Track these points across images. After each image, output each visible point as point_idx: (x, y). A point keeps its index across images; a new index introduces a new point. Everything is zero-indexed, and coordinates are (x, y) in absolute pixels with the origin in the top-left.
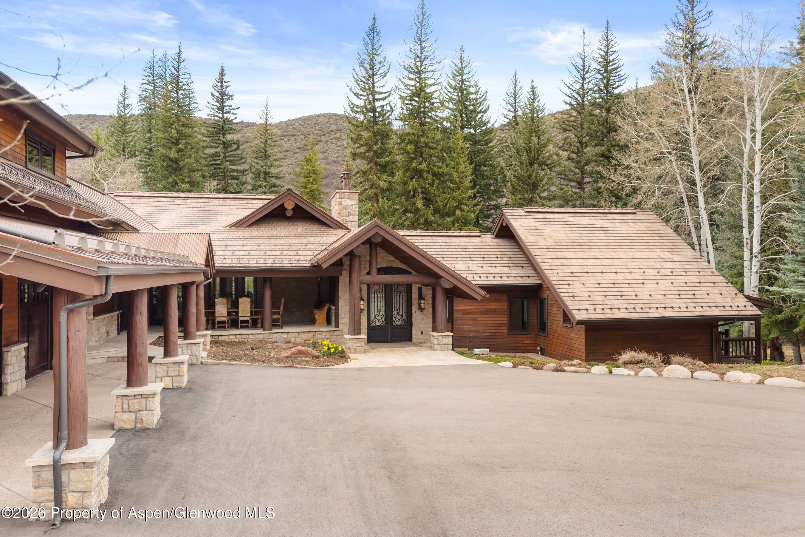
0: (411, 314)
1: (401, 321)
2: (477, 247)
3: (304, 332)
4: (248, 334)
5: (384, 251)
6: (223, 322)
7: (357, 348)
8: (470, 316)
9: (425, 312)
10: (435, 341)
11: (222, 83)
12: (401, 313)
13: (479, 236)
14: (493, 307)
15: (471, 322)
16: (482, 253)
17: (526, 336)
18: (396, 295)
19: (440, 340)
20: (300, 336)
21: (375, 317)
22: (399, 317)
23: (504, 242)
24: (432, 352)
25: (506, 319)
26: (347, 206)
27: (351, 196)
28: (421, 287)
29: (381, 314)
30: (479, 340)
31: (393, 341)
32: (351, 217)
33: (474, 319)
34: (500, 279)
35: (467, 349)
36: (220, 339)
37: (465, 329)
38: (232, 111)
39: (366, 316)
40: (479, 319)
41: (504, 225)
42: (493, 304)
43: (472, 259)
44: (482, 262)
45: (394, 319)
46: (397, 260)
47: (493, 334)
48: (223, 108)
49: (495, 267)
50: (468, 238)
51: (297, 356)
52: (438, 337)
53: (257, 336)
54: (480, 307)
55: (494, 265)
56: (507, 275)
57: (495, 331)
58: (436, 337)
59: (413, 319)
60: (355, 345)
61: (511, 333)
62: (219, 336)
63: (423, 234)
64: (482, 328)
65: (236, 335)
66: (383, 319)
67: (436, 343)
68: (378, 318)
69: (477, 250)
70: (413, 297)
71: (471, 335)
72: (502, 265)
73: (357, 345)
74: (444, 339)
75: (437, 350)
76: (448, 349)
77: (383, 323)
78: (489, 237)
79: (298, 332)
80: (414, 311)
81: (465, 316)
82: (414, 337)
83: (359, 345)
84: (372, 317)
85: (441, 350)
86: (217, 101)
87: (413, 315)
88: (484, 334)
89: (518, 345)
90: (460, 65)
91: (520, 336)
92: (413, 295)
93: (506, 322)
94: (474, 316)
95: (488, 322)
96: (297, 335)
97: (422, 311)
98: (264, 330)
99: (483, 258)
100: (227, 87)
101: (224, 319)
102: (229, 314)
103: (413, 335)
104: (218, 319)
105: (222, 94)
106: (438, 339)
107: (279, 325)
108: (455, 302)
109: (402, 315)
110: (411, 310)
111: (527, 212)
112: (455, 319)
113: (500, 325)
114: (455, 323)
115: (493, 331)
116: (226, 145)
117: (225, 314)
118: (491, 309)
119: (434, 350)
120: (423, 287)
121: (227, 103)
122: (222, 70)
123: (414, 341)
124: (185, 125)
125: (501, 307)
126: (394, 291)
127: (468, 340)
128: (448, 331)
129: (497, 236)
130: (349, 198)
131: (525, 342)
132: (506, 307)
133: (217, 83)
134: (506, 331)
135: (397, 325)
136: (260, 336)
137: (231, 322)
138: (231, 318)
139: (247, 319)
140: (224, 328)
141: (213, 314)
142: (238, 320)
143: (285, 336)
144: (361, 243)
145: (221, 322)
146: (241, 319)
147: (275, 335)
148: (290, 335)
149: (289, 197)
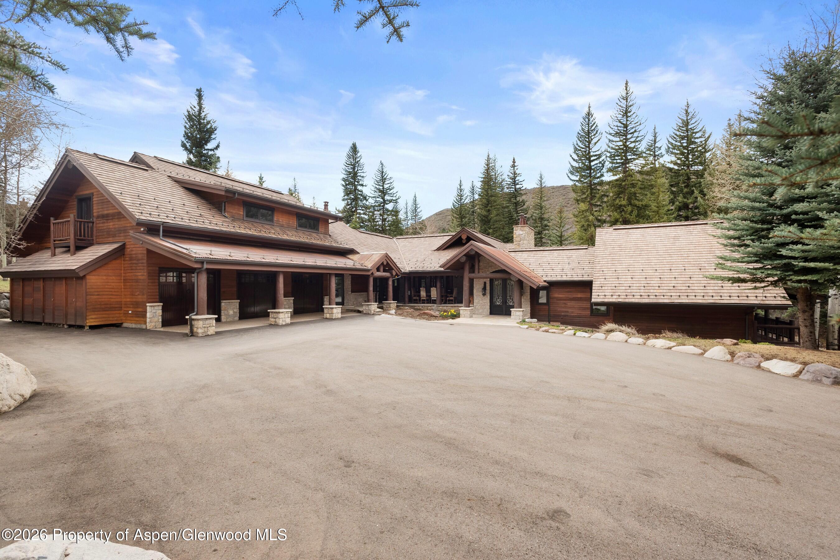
2: (579, 256)
4: (428, 306)
6: (424, 300)
8: (562, 302)
9: (525, 297)
11: (514, 168)
13: (587, 249)
14: (579, 296)
15: (563, 306)
16: (581, 260)
17: (606, 317)
18: (509, 287)
19: (515, 313)
21: (496, 300)
22: (511, 300)
25: (589, 304)
26: (519, 235)
27: (522, 228)
29: (500, 298)
30: (569, 318)
32: (522, 241)
33: (565, 303)
34: (582, 276)
37: (558, 310)
38: (519, 183)
39: (489, 298)
40: (568, 304)
42: (579, 294)
43: (570, 264)
44: (576, 266)
45: (508, 301)
47: (579, 315)
48: (515, 182)
49: (584, 269)
50: (577, 250)
54: (569, 296)
55: (582, 268)
56: (588, 274)
57: (581, 312)
60: (464, 313)
61: (593, 314)
63: (545, 249)
64: (571, 310)
66: (501, 301)
68: (498, 300)
69: (578, 258)
71: (563, 314)
72: (590, 268)
77: (501, 303)
81: (558, 302)
86: (511, 178)
88: (573, 314)
90: (685, 119)
91: (601, 317)
93: (589, 307)
94: (565, 302)
95: (576, 306)
99: (579, 263)
100: (517, 169)
101: (425, 298)
102: (427, 296)
104: (422, 298)
105: (515, 173)
108: (551, 292)
111: (614, 229)
112: (551, 303)
113: (585, 309)
114: (551, 305)
115: (579, 312)
116: (517, 204)
117: (425, 296)
118: (578, 298)
121: (517, 179)
122: (514, 160)
124: (492, 196)
125: (585, 296)
126: (508, 284)
130: (521, 230)
132: (589, 296)
133: (511, 168)
134: (589, 313)
135: (509, 305)
136: (433, 307)
137: (427, 300)
138: (428, 298)
139: (435, 299)
140: (424, 303)
141: (419, 296)
142: (431, 299)
143: (445, 308)
144: (464, 255)
145: (423, 300)
146: (432, 299)
147: (440, 307)
148: (448, 308)
149: (463, 232)
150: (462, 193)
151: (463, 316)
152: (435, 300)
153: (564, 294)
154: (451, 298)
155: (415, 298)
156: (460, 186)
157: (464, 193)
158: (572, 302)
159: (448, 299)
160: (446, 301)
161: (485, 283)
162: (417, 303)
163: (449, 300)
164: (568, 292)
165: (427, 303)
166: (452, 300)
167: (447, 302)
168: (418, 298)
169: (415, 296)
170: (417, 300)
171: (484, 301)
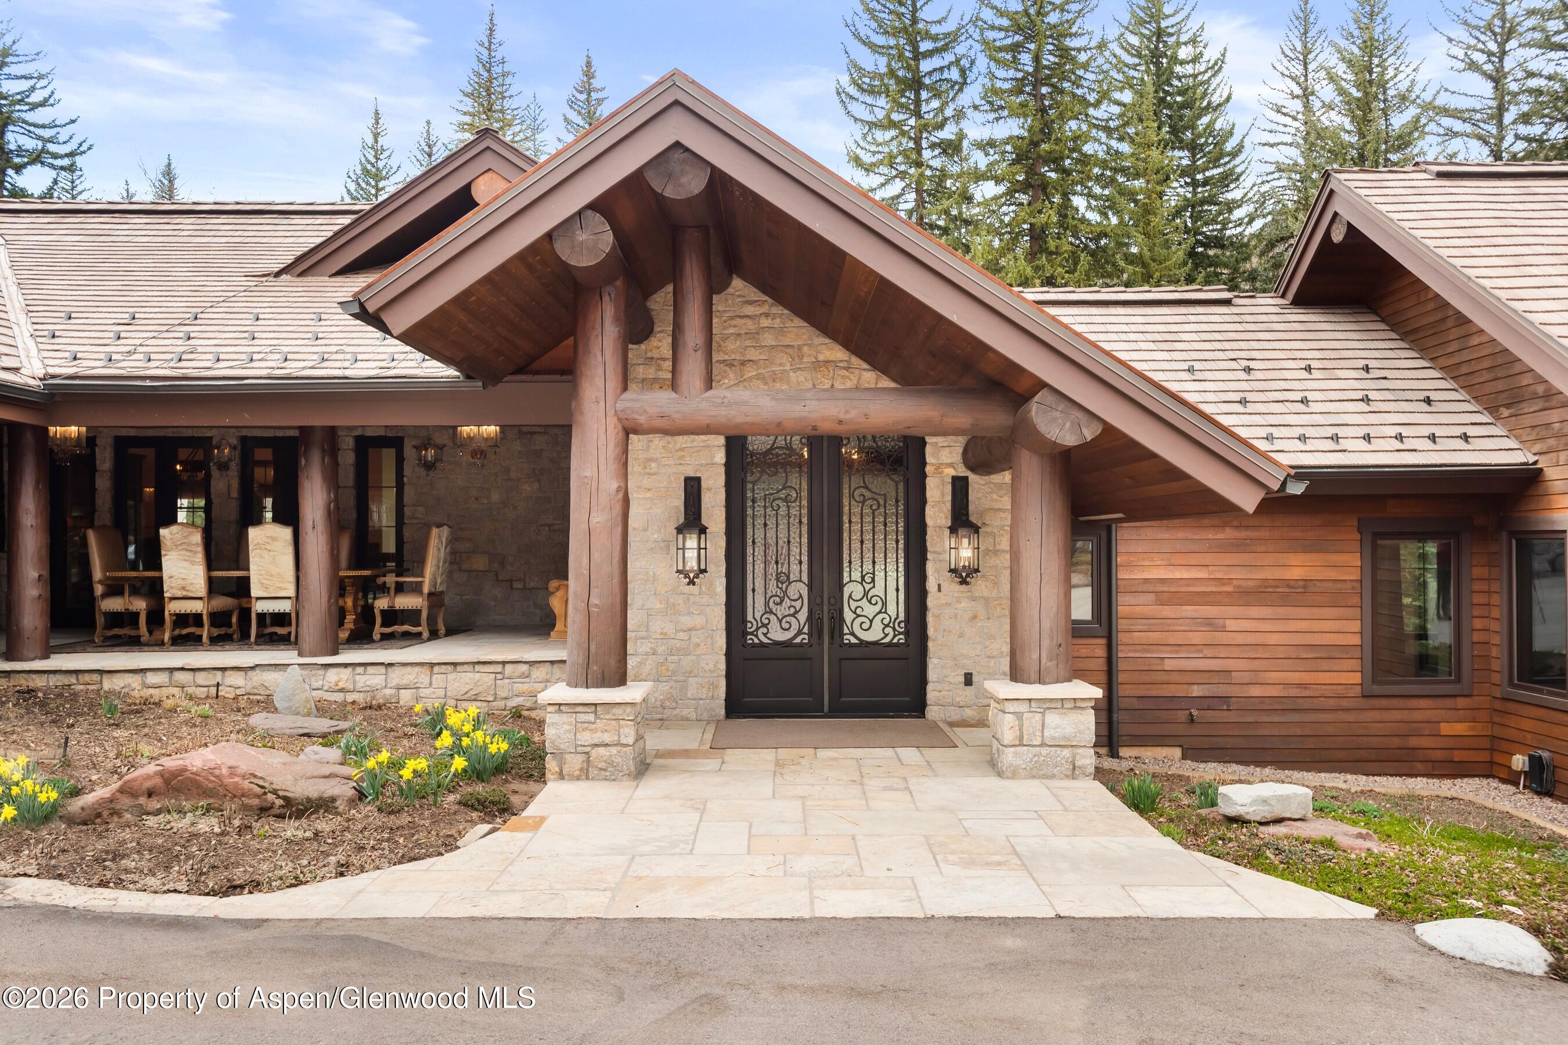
0: (924, 594)
1: (877, 625)
2: (1218, 336)
3: (455, 664)
4: (223, 669)
5: (798, 322)
6: (194, 621)
7: (595, 753)
8: (1189, 611)
9: (980, 586)
10: (1006, 727)
11: (589, 95)
12: (879, 590)
13: (1227, 302)
14: (1295, 574)
15: (1196, 638)
16: (1244, 355)
17: (1449, 703)
18: (856, 510)
19: (1033, 721)
20: (438, 679)
21: (767, 604)
22: (870, 610)
23: (1332, 318)
24: (990, 782)
25: (1356, 626)
28: (965, 479)
29: (793, 593)
30: (1233, 717)
31: (839, 710)
33: (1209, 623)
34: (1329, 446)
35: (1177, 752)
36: (108, 684)
37: (1169, 665)
39: (723, 599)
40: (1230, 624)
41: (1338, 236)
42: (1295, 559)
43: (1198, 375)
44: (1244, 386)
45: (848, 616)
46: (856, 361)
47: (1294, 692)
49: (1304, 401)
50: (1183, 310)
51: (155, 804)
52: (1023, 707)
53: (257, 677)
54: (1236, 574)
55: (1296, 396)
56: (1361, 431)
57: (1308, 677)
58: (1010, 707)
59: (930, 619)
60: (586, 738)
61: (1377, 689)
62: (101, 672)
64: (1242, 665)
65: (171, 670)
66: (803, 616)
67: (1008, 736)
68: (781, 611)
69: (1218, 345)
70: (929, 521)
71: (1196, 691)
72: (1334, 395)
73: (598, 737)
74: (1053, 719)
75: (1014, 775)
76: (1074, 772)
77: (800, 632)
78: (1267, 304)
79: (432, 665)
80: (931, 585)
81: (1167, 611)
82: (932, 693)
83: (607, 738)
84: (755, 607)
85: (1037, 772)
87: (931, 602)
88: (1256, 691)
89: (1414, 742)
91: (1422, 703)
92: (929, 511)
93: (1356, 640)
94: (1208, 610)
95: (1274, 639)
96: (422, 676)
97: (964, 582)
98: (300, 655)
99: (1248, 370)
101: (197, 607)
102: (214, 587)
103: (930, 687)
104: (173, 608)
106: (1019, 715)
107: (420, 634)
108: (1120, 549)
109: (884, 604)
110: (923, 577)
112: (1122, 624)
113: (1330, 653)
114: (1122, 638)
115: (1295, 677)
117: (199, 585)
118: (1287, 583)
119: (1000, 774)
120: (973, 478)
122: (589, 64)
123: (933, 712)
125: (1333, 574)
126: (852, 496)
127: (1182, 716)
128: (1077, 673)
129: (1304, 300)
131: (1446, 729)
132: (1355, 575)
133: (578, 95)
134: (1357, 678)
135: (863, 644)
136: (270, 678)
137: (219, 618)
138: (221, 602)
139: (285, 607)
140: (190, 641)
141: (154, 589)
142: (245, 614)
143: (374, 679)
144: (592, 206)
145: (182, 619)
146: (260, 607)
147: (332, 675)
148: (397, 676)
149: (488, 161)
150: (381, 164)
151: (574, 763)
152: (281, 619)
153: (1209, 558)
154: (405, 602)
155: (114, 604)
156: (376, 136)
157: (394, 163)
158: (1255, 611)
159: (382, 603)
160: (366, 615)
161: (693, 488)
162: (134, 643)
163: (391, 616)
164: (1223, 548)
165: (219, 641)
166: (411, 616)
167: (378, 630)
168: (140, 605)
169: (114, 589)
170: (132, 618)
171: (687, 621)
